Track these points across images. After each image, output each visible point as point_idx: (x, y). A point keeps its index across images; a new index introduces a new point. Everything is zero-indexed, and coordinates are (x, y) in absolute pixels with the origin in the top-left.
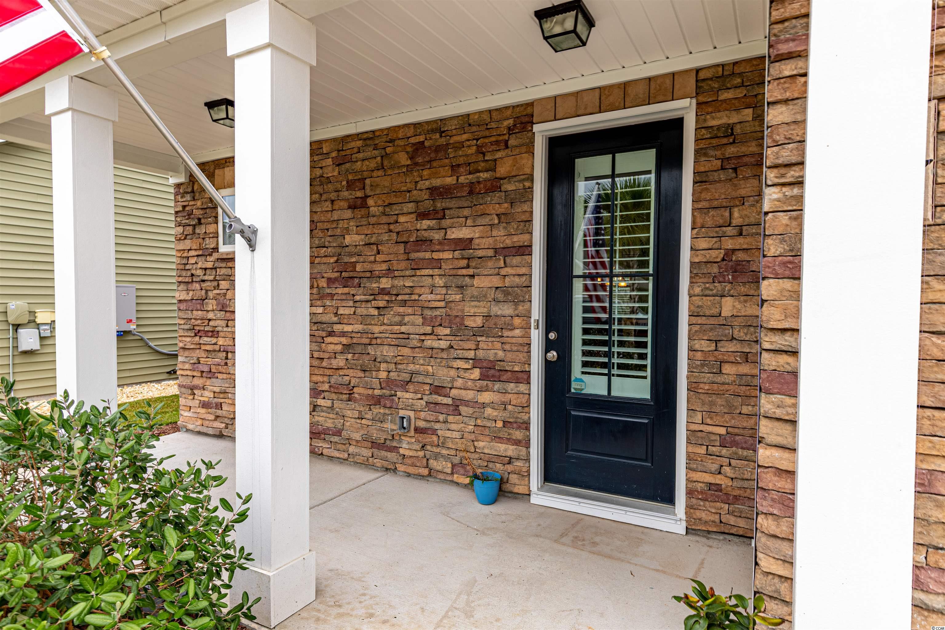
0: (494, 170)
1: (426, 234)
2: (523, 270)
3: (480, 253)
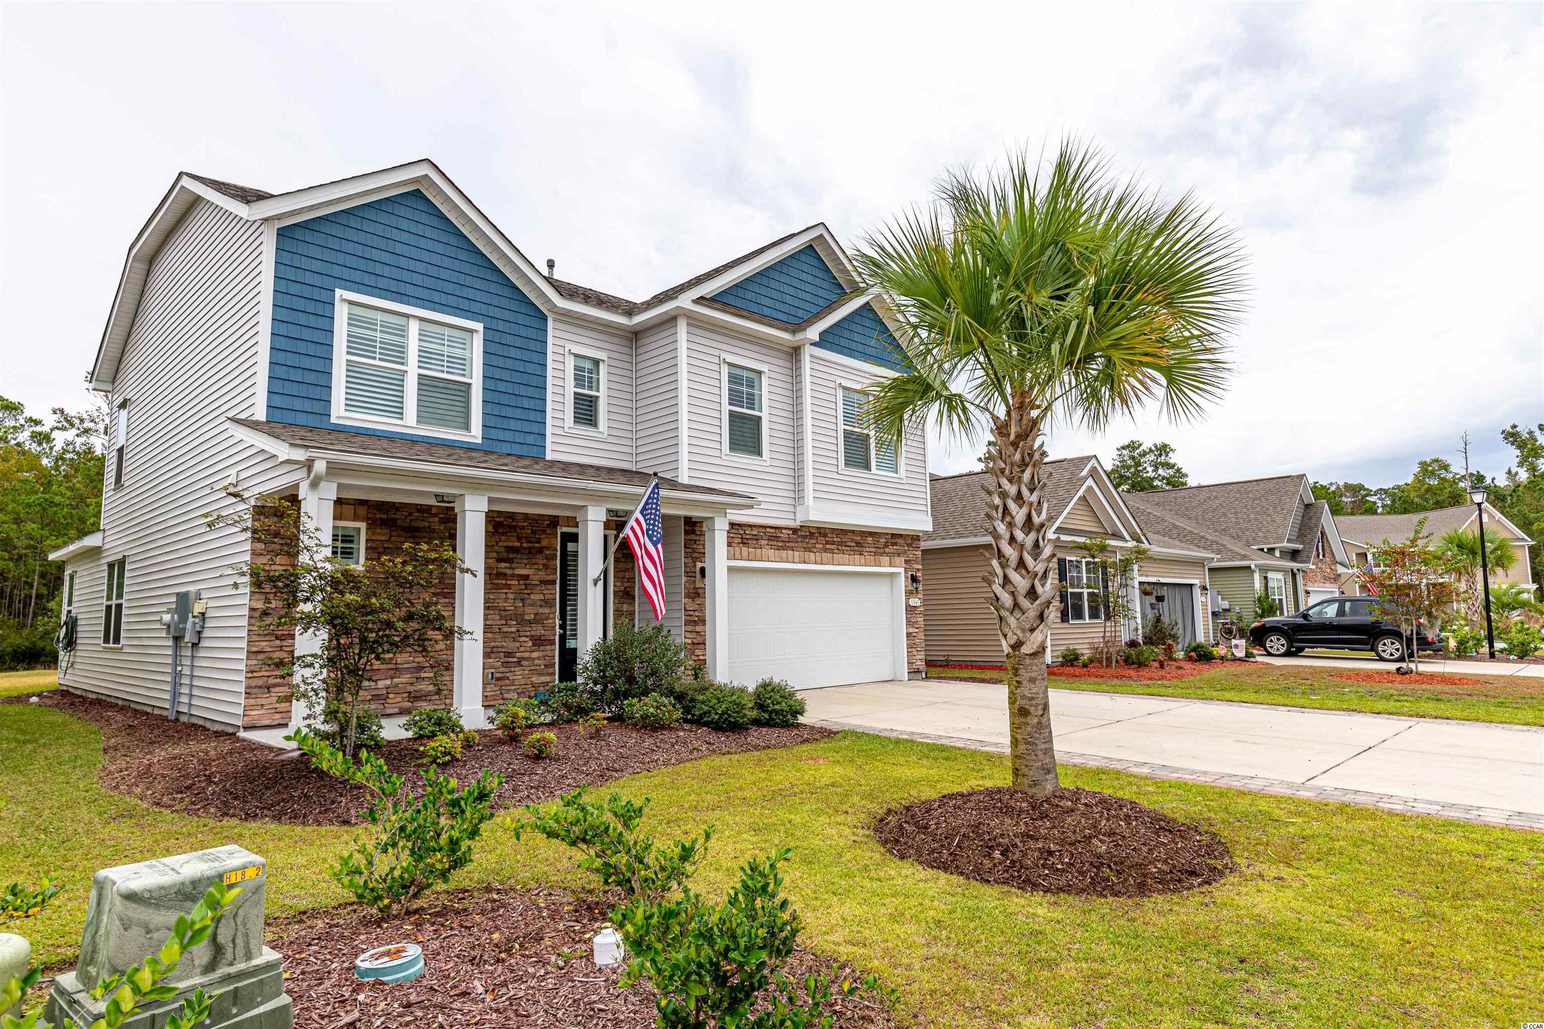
1: (503, 570)
3: (533, 582)
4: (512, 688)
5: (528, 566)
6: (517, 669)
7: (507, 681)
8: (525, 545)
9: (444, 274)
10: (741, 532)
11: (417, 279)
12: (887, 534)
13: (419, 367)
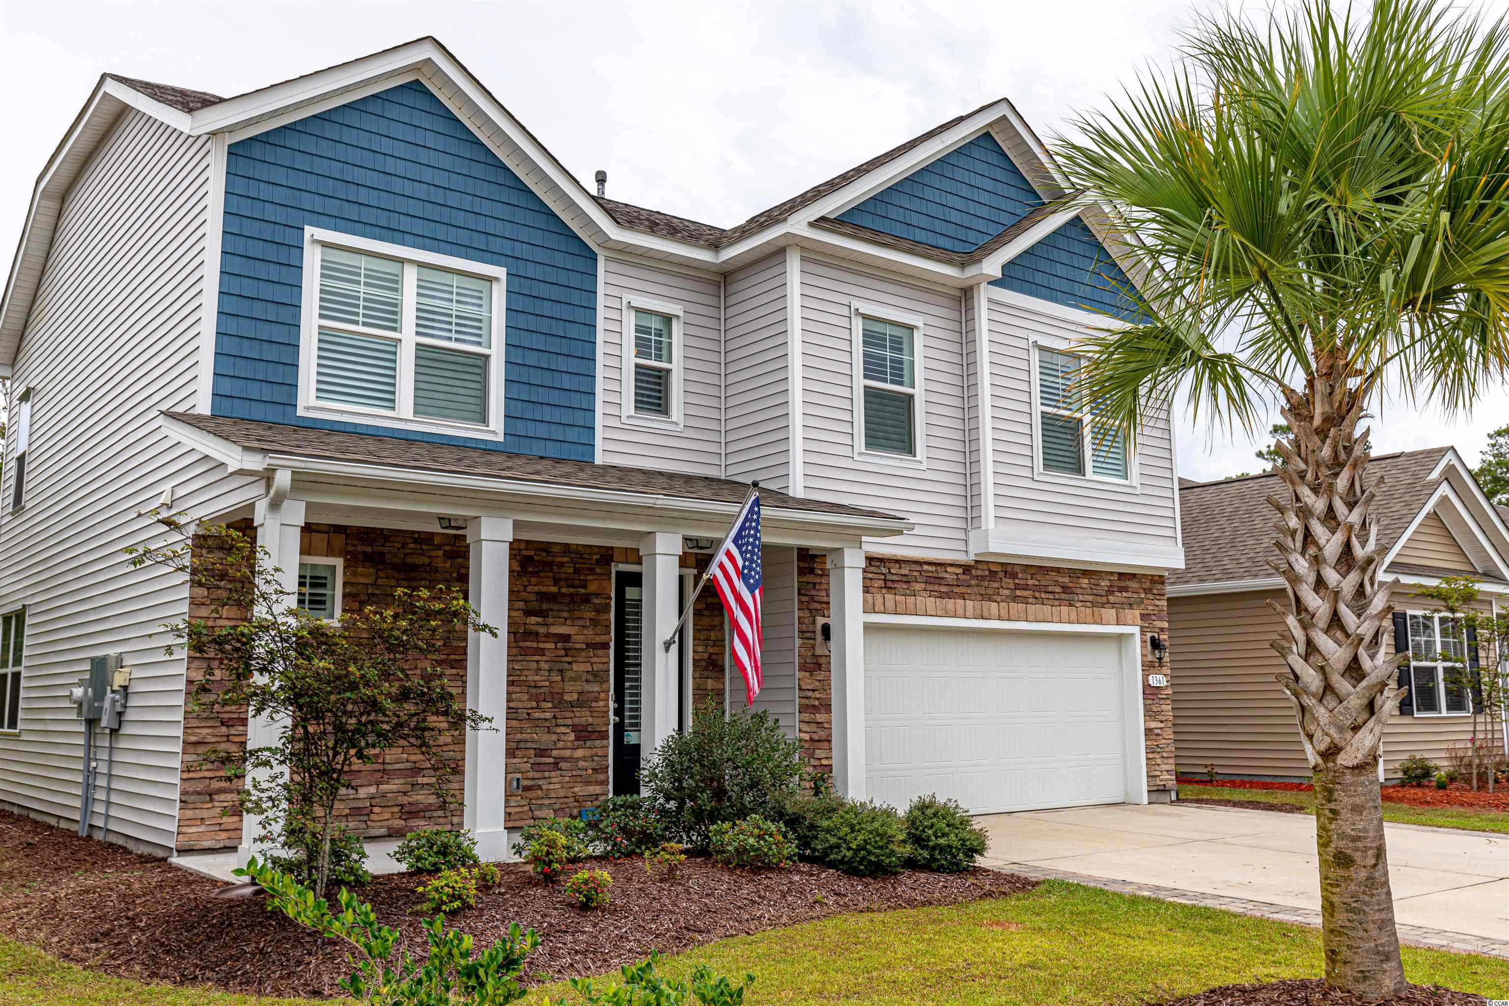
0: (586, 588)
1: (535, 628)
2: (603, 660)
3: (578, 646)
4: (547, 802)
5: (568, 622)
6: (553, 774)
7: (539, 792)
8: (564, 590)
9: (453, 199)
10: (884, 570)
11: (415, 208)
12: (1112, 573)
13: (418, 333)
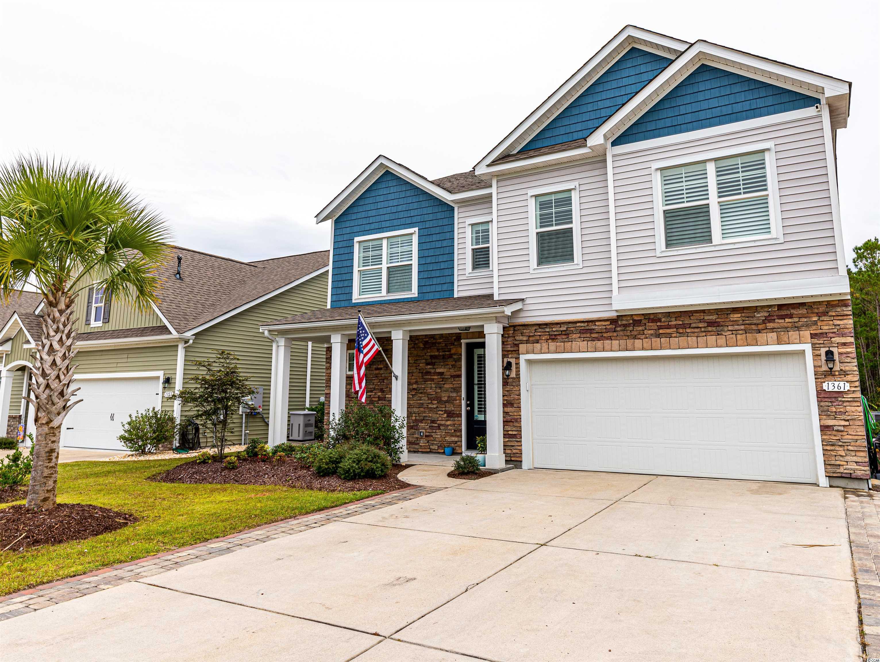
0: (450, 351)
1: (429, 370)
2: (459, 382)
3: (446, 377)
5: (443, 366)
6: (437, 431)
7: (432, 438)
9: (400, 208)
11: (387, 217)
